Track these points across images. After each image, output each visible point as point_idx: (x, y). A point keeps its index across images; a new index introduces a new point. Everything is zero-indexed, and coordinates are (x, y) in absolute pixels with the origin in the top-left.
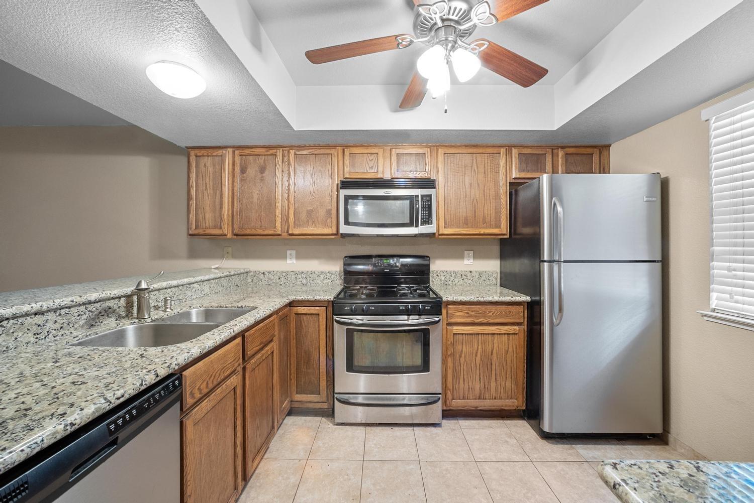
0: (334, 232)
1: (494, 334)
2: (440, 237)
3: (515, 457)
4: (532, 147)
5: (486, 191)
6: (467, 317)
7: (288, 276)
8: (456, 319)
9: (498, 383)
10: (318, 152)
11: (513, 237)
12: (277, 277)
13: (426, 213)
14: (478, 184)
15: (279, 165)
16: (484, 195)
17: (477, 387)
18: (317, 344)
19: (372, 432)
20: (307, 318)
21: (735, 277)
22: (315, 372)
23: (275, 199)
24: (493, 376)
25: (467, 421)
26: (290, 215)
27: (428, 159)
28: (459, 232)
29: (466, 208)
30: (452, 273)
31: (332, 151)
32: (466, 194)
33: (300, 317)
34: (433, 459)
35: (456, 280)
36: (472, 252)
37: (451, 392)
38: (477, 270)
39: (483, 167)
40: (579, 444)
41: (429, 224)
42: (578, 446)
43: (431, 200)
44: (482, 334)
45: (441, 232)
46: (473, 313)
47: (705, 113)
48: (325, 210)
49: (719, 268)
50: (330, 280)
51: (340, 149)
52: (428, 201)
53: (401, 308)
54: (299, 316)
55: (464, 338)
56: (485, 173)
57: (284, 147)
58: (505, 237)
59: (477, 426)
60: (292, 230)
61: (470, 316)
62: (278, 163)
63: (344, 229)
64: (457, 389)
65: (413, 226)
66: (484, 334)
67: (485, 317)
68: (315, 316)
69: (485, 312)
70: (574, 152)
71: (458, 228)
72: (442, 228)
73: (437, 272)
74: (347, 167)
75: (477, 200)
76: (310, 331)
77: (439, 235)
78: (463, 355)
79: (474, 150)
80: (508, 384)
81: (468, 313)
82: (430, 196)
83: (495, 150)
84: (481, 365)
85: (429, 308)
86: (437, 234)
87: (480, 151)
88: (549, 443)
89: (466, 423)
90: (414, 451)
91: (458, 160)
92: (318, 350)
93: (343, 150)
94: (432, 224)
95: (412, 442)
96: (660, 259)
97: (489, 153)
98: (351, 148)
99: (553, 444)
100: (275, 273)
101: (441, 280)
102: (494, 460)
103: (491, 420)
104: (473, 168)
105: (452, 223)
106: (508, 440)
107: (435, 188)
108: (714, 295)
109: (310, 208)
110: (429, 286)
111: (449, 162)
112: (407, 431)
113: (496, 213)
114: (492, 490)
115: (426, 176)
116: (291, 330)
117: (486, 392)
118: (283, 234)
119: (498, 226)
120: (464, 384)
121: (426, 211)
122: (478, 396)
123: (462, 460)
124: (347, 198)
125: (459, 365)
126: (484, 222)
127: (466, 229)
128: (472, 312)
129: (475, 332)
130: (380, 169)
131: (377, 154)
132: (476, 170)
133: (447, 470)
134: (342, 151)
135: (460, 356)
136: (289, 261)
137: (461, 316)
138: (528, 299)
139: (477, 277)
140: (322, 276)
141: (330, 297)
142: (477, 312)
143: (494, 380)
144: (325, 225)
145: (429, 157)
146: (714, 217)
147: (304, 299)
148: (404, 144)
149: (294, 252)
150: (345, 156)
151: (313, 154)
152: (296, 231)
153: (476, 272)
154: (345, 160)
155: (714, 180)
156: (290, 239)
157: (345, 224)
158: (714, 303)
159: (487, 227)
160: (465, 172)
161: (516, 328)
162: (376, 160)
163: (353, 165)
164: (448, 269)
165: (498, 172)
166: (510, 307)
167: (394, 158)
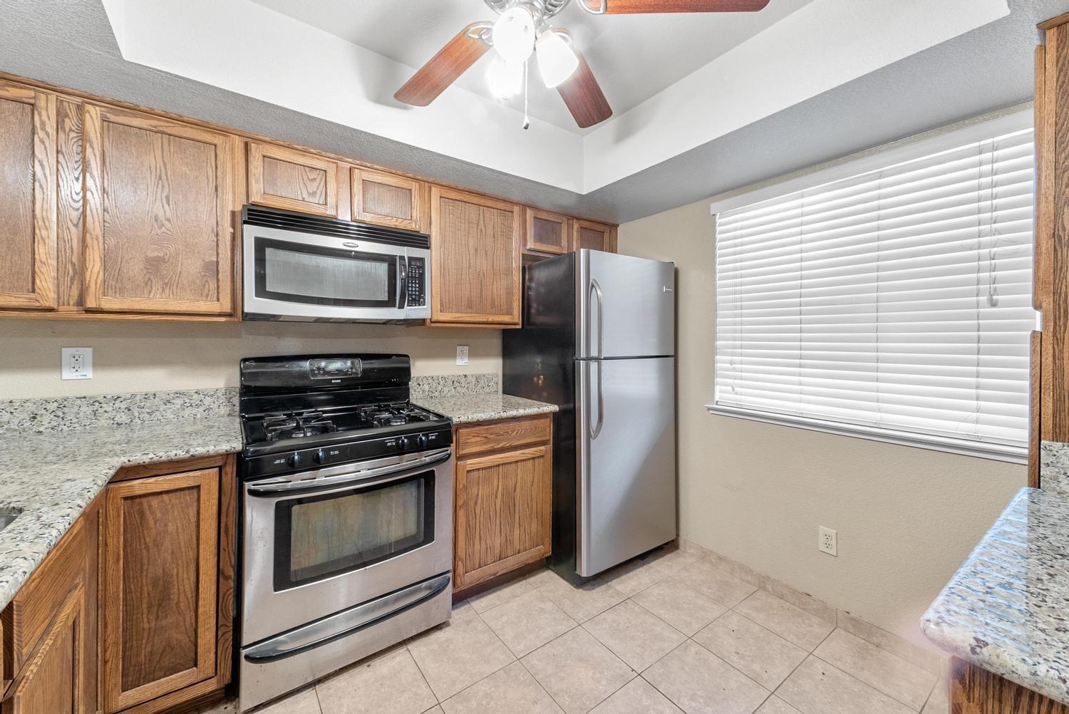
0: (227, 307)
1: (517, 462)
2: (433, 325)
3: (560, 627)
4: (548, 211)
5: (495, 262)
6: (485, 444)
7: (66, 410)
8: (472, 449)
9: (522, 530)
10: (177, 130)
11: (526, 327)
12: (26, 416)
13: (416, 287)
14: (486, 251)
15: (48, 135)
16: (493, 267)
17: (497, 542)
18: (192, 554)
19: (331, 692)
20: (163, 501)
21: (734, 370)
22: (184, 619)
23: (34, 216)
24: (517, 520)
25: (482, 600)
26: (89, 265)
27: (416, 201)
28: (461, 319)
29: (470, 283)
30: (440, 380)
31: (218, 140)
32: (470, 263)
33: (141, 504)
34: (459, 687)
35: (446, 390)
36: (467, 347)
37: (462, 562)
38: (473, 373)
39: (491, 227)
40: (614, 579)
41: (419, 305)
42: (614, 582)
43: (423, 267)
44: (503, 464)
45: (434, 319)
46: (493, 436)
47: (715, 207)
48: (199, 263)
49: (722, 362)
50: (201, 409)
51: (238, 143)
52: (419, 267)
53: (389, 444)
54: (138, 500)
55: (481, 476)
56: (494, 236)
57: (62, 92)
58: (517, 327)
59: (498, 603)
60: (97, 299)
61: (487, 440)
62: (43, 128)
63: (254, 304)
64: (471, 555)
65: (394, 306)
66: (505, 464)
67: (507, 439)
68: (187, 492)
69: (508, 433)
70: (589, 227)
71: (458, 313)
72: (437, 311)
73: (418, 379)
74: (257, 181)
75: (484, 273)
76: (171, 528)
77: (432, 322)
78: (479, 501)
79: (482, 201)
80: (534, 526)
81: (486, 437)
82: (422, 260)
83: (508, 207)
84: (502, 509)
85: (434, 437)
86: (428, 321)
87: (490, 203)
88: (587, 590)
89: (481, 602)
90: (424, 690)
91: (459, 212)
92: (193, 568)
93: (246, 144)
94: (424, 305)
95: (415, 674)
96: (673, 354)
97: (500, 210)
98: (267, 147)
99: (590, 590)
100: (16, 405)
101: (424, 391)
102: (539, 644)
103: (512, 584)
104: (480, 228)
105: (451, 305)
106: (542, 606)
107: (428, 248)
108: (717, 388)
109: (156, 254)
110: (409, 401)
111: (447, 211)
112: (398, 659)
113: (508, 293)
114: (556, 694)
115: (414, 227)
116: (110, 541)
117: (509, 547)
118: (61, 308)
119: (509, 313)
120: (480, 544)
121: (415, 283)
122: (498, 555)
123: (500, 667)
124: (262, 245)
125: (474, 516)
126: (493, 306)
127: (470, 315)
128: (492, 434)
129: (496, 463)
130: (331, 200)
131: (325, 171)
132: (484, 231)
133: (486, 695)
134: (242, 145)
135: (476, 504)
136: (67, 374)
137: (477, 444)
138: (555, 408)
139: (474, 383)
140: (178, 402)
141: (234, 445)
142: (498, 434)
143: (518, 526)
144: (201, 293)
145: (417, 197)
146: (718, 312)
147: (156, 459)
148: (375, 166)
149: (88, 353)
150: (251, 159)
151: (163, 133)
152: (108, 303)
153: (472, 376)
154: (251, 167)
155: (718, 275)
156: (86, 321)
157: (257, 295)
158: (717, 396)
159: (495, 314)
160: (469, 230)
161: (543, 448)
162: (323, 183)
163: (270, 179)
164: (435, 374)
165: (510, 238)
166: (535, 422)
167: (357, 187)
